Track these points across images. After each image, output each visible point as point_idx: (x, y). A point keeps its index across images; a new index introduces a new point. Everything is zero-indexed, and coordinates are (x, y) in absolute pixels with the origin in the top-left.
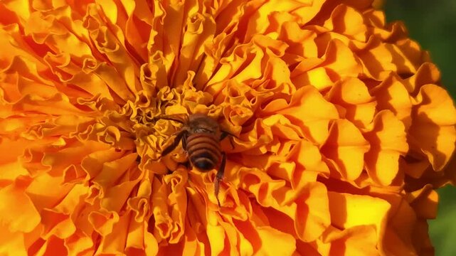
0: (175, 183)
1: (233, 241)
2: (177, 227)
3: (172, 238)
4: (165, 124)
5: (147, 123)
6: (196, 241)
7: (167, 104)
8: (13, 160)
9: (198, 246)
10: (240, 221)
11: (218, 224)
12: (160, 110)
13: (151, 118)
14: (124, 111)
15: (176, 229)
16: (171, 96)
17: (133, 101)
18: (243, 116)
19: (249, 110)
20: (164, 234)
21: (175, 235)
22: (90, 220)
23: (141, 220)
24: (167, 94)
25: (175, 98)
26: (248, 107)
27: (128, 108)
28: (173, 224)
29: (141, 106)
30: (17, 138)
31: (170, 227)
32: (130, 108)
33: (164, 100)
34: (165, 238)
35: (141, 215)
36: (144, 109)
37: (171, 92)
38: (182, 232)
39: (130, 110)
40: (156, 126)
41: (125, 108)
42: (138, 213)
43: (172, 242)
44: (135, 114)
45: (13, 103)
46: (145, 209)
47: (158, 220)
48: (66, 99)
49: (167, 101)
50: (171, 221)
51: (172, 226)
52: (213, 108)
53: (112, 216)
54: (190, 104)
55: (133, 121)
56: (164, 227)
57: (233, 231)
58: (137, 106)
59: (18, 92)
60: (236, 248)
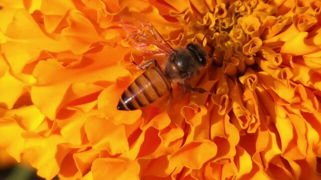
0: (251, 82)
1: (301, 131)
2: (254, 119)
3: (249, 128)
4: (239, 32)
5: (223, 32)
6: (268, 131)
7: (239, 15)
8: (113, 64)
9: (270, 135)
10: (307, 113)
11: (287, 117)
12: (234, 21)
13: (226, 28)
14: (205, 22)
15: (254, 121)
16: (242, 8)
17: (213, 13)
18: (309, 23)
19: (313, 18)
20: (244, 125)
21: (253, 125)
22: (182, 113)
23: (223, 113)
24: (239, 7)
25: (246, 10)
26: (312, 15)
27: (208, 18)
28: (251, 116)
29: (219, 17)
30: (116, 45)
31: (249, 119)
32: (209, 19)
33: (237, 12)
34: (244, 128)
35: (223, 109)
36: (222, 19)
37: (242, 5)
38: (259, 123)
39: (209, 21)
40: (231, 34)
41: (206, 19)
42: (221, 107)
43: (249, 132)
44: (213, 23)
45: (114, 14)
46: (226, 103)
47: (237, 113)
48: (156, 11)
49: (238, 13)
50: (249, 114)
51: (250, 118)
52: (280, 18)
53: (199, 110)
54: (261, 14)
55: (212, 29)
56: (243, 119)
57: (301, 122)
58: (216, 17)
59: (118, 5)
60: (304, 137)
